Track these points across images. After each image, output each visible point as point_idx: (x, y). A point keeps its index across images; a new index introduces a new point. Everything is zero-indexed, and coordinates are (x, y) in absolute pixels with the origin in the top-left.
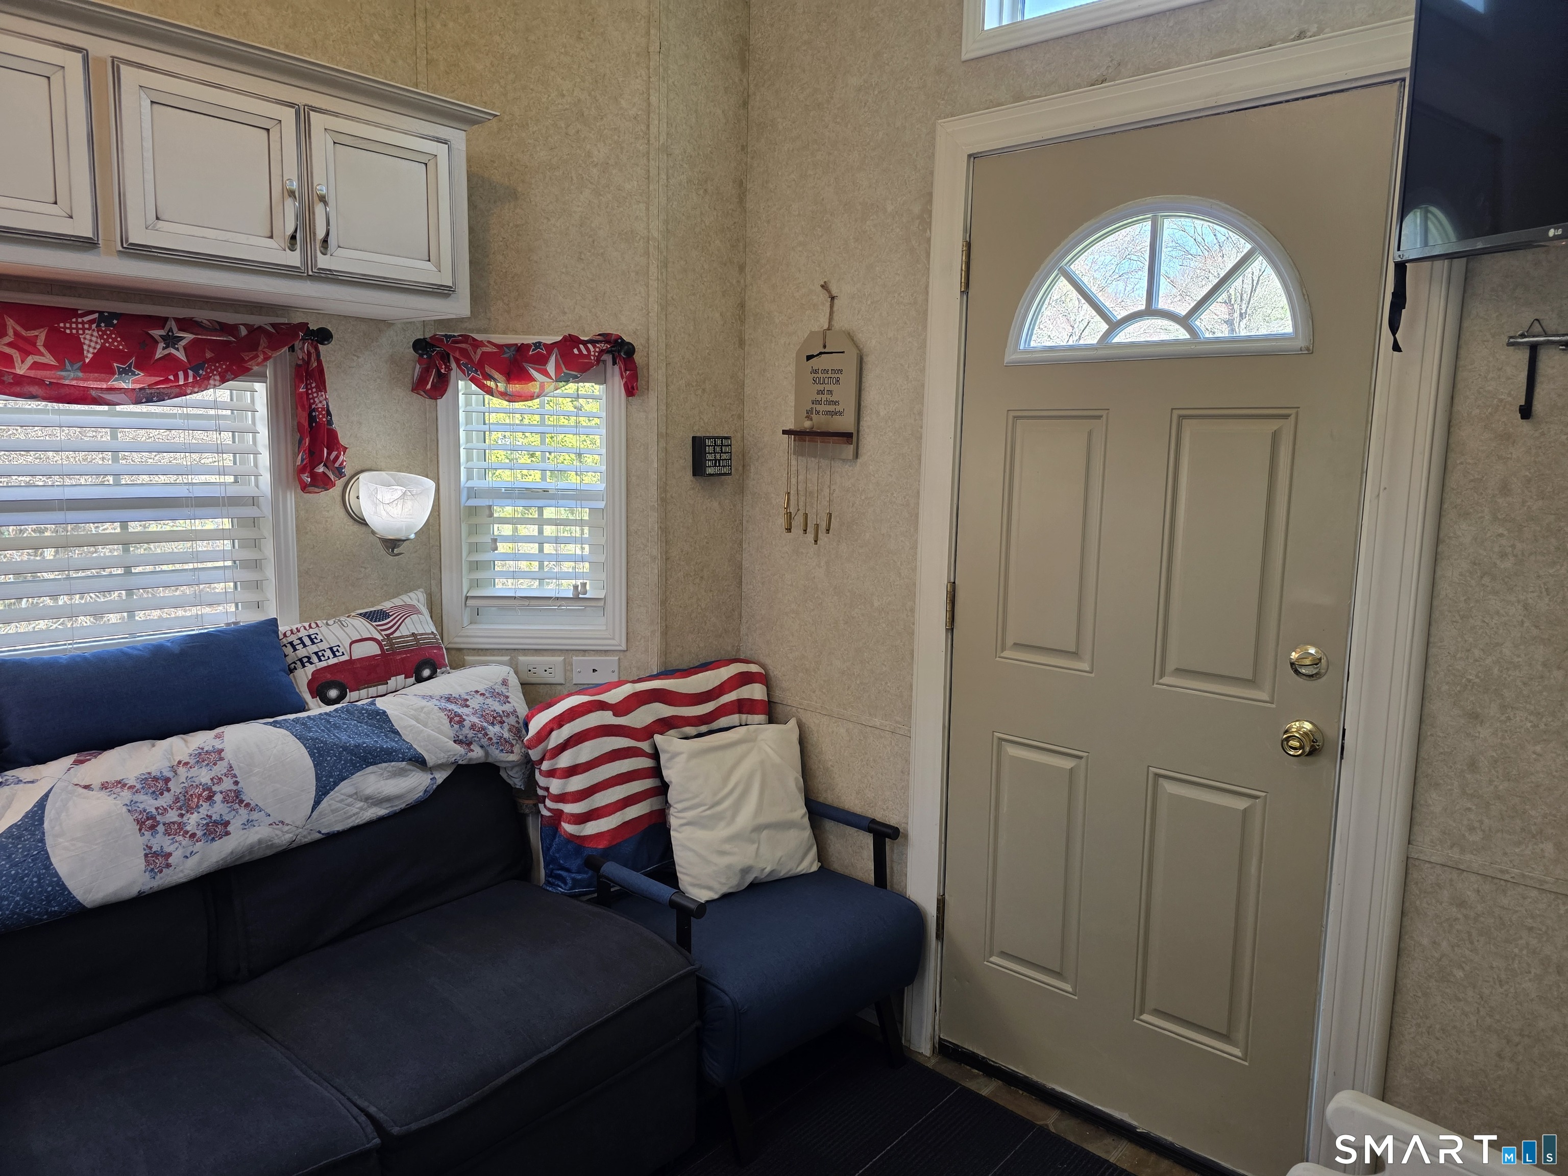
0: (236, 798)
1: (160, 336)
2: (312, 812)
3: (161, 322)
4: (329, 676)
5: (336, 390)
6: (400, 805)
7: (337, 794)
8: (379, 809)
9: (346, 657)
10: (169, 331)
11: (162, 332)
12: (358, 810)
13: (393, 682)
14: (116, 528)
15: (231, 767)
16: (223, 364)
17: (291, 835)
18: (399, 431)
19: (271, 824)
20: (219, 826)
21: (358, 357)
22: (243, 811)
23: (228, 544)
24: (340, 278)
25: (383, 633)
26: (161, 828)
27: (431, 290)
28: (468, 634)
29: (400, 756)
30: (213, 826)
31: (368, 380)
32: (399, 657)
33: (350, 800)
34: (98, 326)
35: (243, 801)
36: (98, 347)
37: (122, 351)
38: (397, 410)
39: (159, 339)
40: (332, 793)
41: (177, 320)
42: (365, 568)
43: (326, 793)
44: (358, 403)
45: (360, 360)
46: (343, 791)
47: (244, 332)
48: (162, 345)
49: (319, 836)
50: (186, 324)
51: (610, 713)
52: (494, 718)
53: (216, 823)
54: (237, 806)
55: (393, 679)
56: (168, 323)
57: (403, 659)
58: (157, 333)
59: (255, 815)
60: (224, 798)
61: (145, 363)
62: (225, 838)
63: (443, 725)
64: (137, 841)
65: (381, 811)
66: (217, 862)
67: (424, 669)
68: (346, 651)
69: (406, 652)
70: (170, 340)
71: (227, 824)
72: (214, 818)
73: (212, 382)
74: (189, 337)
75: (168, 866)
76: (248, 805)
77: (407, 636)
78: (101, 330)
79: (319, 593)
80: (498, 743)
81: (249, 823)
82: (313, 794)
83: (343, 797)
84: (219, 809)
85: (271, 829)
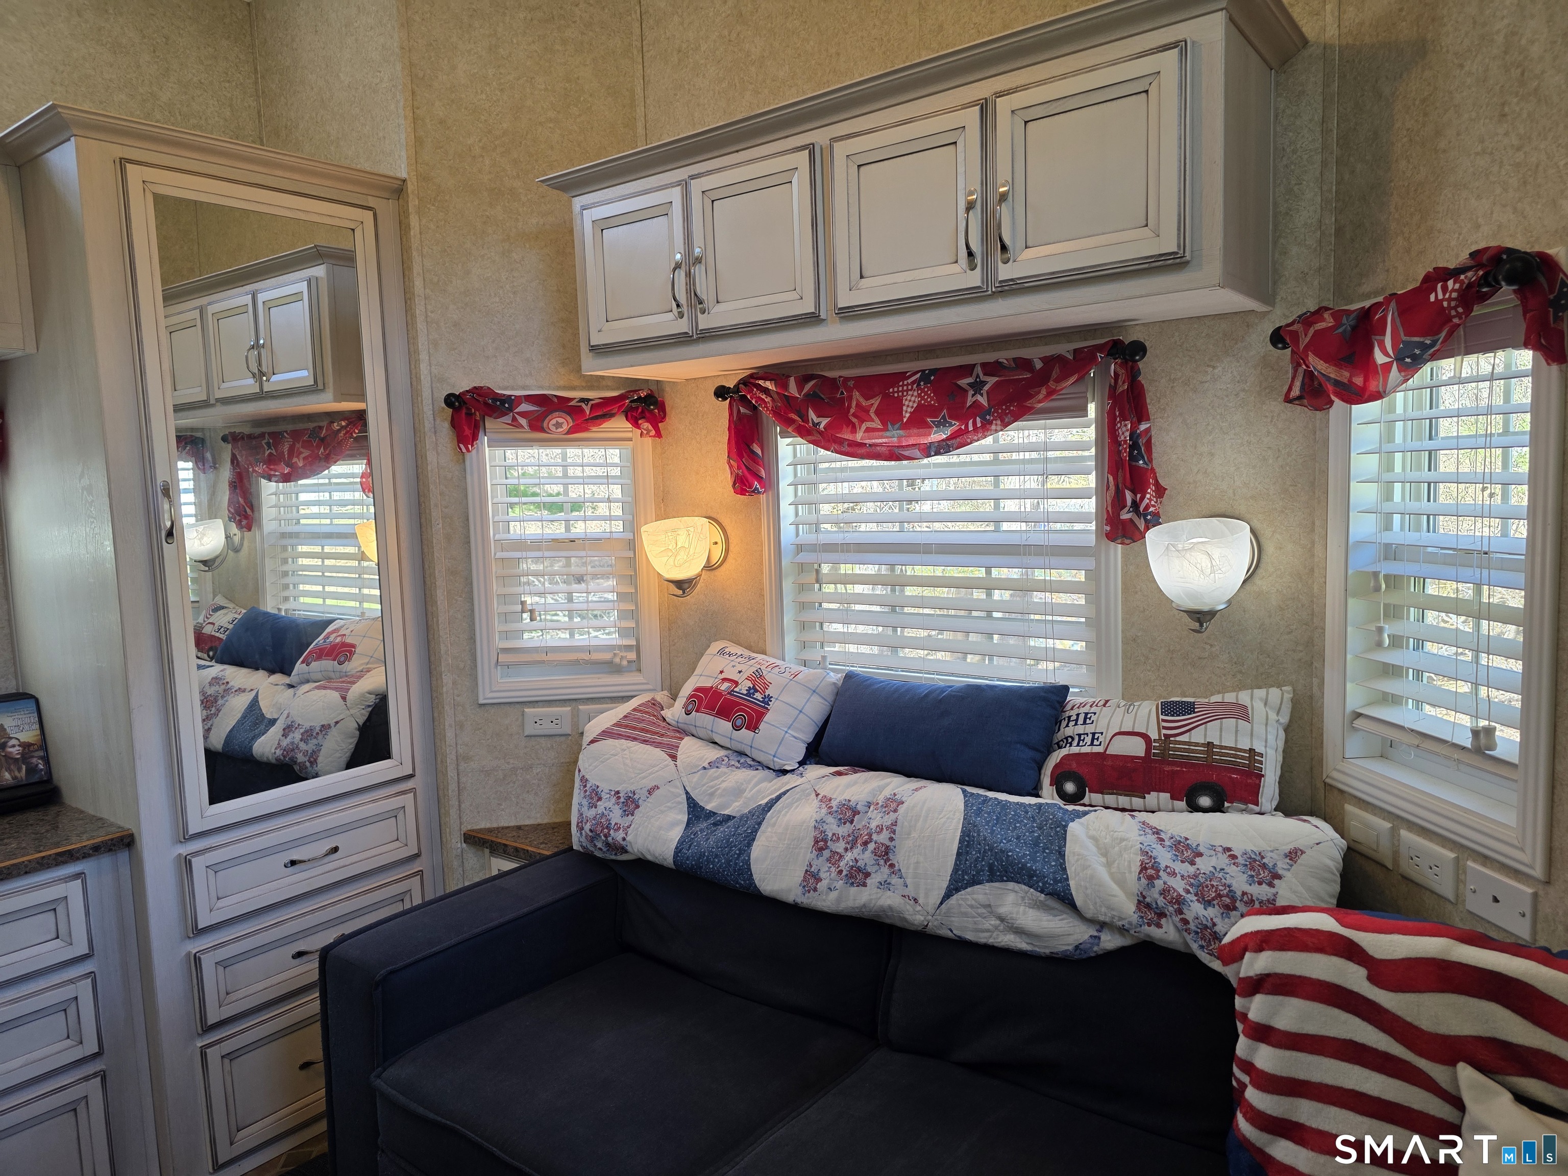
0: (885, 854)
1: (968, 384)
2: (941, 903)
3: (967, 370)
4: (1074, 765)
5: (1181, 414)
6: (1043, 949)
7: (968, 897)
8: (1018, 940)
9: (1100, 749)
10: (977, 378)
11: (970, 380)
12: (991, 927)
13: (1152, 798)
14: (981, 573)
15: (896, 822)
16: (1010, 406)
17: (922, 918)
18: (1271, 461)
19: (904, 896)
20: (861, 874)
21: (1214, 368)
22: (886, 870)
23: (1080, 600)
24: (1026, 285)
25: (1164, 732)
26: (826, 853)
27: (1146, 266)
28: (1347, 771)
29: (1040, 884)
30: (856, 871)
31: (1227, 396)
32: (1167, 768)
33: (984, 911)
34: (919, 385)
35: (890, 860)
36: (915, 405)
37: (933, 405)
38: (1269, 432)
39: (967, 388)
40: (963, 892)
41: (984, 365)
42: (1211, 646)
43: (958, 890)
44: (1210, 428)
45: (1216, 371)
46: (975, 896)
47: (1038, 365)
48: (971, 392)
49: (950, 934)
50: (991, 368)
51: (1362, 972)
52: (1219, 896)
53: (859, 870)
54: (882, 862)
55: (1154, 794)
56: (975, 369)
57: (1174, 772)
58: (964, 382)
59: (895, 880)
60: (875, 849)
61: (961, 412)
62: (861, 888)
63: (1130, 872)
64: (806, 853)
65: (1021, 944)
66: (853, 908)
67: (1206, 795)
68: (1105, 741)
69: (1181, 765)
70: (977, 386)
71: (867, 875)
72: (859, 864)
73: (993, 427)
74: (992, 380)
75: (815, 890)
76: (892, 866)
77: (1197, 744)
78: (921, 389)
79: (1149, 668)
80: (1197, 933)
81: (885, 885)
82: (945, 884)
83: (973, 902)
84: (866, 857)
85: (903, 901)
